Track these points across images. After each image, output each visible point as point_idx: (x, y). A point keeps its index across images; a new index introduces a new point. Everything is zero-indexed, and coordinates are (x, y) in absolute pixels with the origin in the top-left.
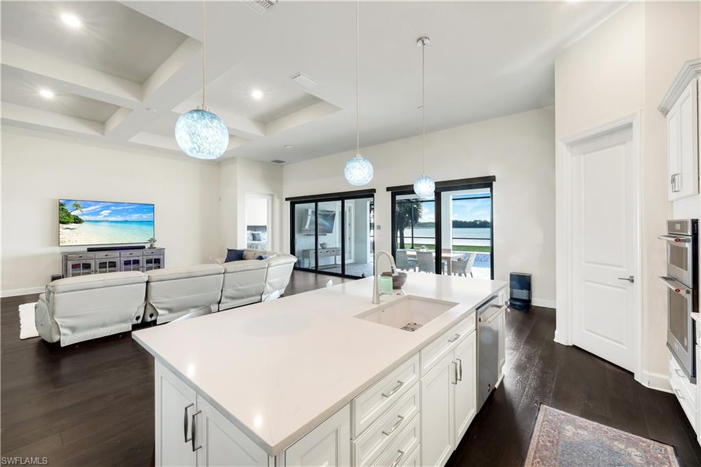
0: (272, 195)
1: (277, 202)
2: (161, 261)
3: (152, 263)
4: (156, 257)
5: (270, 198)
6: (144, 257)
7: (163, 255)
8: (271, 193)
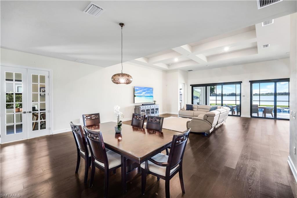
0: (184, 84)
1: (186, 86)
3: (157, 110)
5: (183, 85)
6: (155, 107)
8: (184, 83)
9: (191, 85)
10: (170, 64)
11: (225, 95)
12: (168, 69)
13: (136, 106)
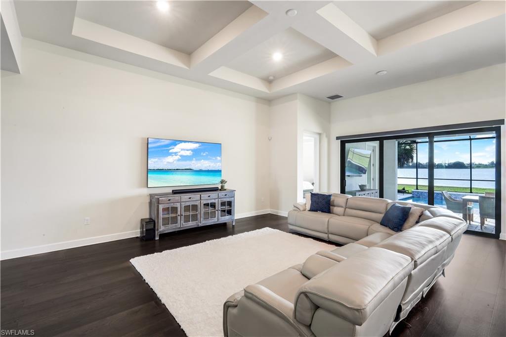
0: (320, 134)
1: (325, 139)
2: (232, 204)
3: (225, 206)
4: (228, 200)
5: (317, 137)
6: (219, 200)
7: (234, 197)
8: (320, 132)
9: (338, 138)
10: (271, 78)
11: (440, 166)
12: (267, 91)
13: (151, 196)
